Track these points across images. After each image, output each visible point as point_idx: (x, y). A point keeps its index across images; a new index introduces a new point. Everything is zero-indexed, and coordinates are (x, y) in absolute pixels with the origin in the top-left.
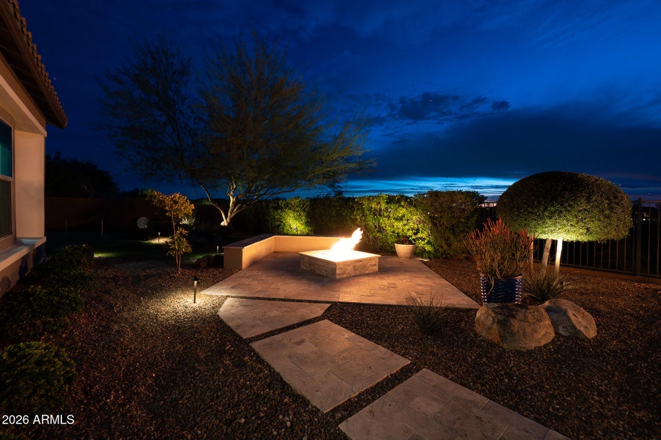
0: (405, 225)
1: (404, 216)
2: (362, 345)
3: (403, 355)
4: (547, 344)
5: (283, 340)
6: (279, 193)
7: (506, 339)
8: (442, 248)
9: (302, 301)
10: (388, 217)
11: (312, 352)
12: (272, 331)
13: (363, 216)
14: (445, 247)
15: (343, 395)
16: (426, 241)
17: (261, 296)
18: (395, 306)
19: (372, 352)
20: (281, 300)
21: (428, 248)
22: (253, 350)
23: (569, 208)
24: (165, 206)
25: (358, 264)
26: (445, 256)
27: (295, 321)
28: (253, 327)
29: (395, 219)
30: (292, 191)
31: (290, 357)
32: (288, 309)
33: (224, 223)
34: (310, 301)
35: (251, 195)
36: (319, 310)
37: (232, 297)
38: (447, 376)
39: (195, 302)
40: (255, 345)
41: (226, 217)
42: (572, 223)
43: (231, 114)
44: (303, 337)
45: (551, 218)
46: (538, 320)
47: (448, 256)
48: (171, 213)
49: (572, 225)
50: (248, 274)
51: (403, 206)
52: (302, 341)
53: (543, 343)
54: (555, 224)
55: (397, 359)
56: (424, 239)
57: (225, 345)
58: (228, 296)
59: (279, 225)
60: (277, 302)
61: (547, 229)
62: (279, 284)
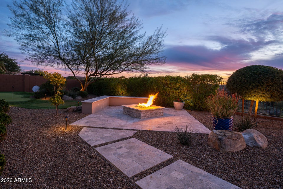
0: (179, 92)
1: (179, 87)
2: (151, 149)
3: (170, 154)
4: (242, 150)
5: (111, 147)
6: (113, 74)
7: (222, 147)
8: (198, 104)
9: (122, 129)
10: (171, 88)
11: (125, 152)
12: (106, 143)
13: (158, 87)
14: (200, 104)
15: (139, 170)
16: (190, 101)
17: (101, 126)
18: (170, 132)
19: (155, 152)
20: (112, 129)
21: (191, 104)
22: (96, 151)
23: (262, 84)
24: (50, 79)
25: (153, 112)
26: (200, 109)
27: (118, 138)
28: (97, 141)
29: (174, 89)
30: (120, 73)
31: (114, 154)
32: (115, 133)
33: (82, 90)
34: (126, 130)
35: (97, 74)
36: (131, 134)
37: (86, 127)
38: (190, 163)
39: (66, 129)
40: (97, 149)
41: (84, 87)
42: (263, 92)
43: (87, 29)
44: (122, 145)
45: (253, 89)
46: (238, 138)
47: (202, 109)
48: (53, 83)
49: (263, 93)
50: (95, 116)
51: (179, 82)
52: (121, 147)
53: (240, 149)
54: (255, 92)
55: (167, 156)
56: (189, 100)
57: (82, 149)
58: (84, 127)
59: (113, 91)
60: (109, 130)
61: (250, 95)
62: (111, 121)
